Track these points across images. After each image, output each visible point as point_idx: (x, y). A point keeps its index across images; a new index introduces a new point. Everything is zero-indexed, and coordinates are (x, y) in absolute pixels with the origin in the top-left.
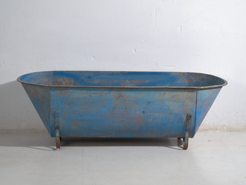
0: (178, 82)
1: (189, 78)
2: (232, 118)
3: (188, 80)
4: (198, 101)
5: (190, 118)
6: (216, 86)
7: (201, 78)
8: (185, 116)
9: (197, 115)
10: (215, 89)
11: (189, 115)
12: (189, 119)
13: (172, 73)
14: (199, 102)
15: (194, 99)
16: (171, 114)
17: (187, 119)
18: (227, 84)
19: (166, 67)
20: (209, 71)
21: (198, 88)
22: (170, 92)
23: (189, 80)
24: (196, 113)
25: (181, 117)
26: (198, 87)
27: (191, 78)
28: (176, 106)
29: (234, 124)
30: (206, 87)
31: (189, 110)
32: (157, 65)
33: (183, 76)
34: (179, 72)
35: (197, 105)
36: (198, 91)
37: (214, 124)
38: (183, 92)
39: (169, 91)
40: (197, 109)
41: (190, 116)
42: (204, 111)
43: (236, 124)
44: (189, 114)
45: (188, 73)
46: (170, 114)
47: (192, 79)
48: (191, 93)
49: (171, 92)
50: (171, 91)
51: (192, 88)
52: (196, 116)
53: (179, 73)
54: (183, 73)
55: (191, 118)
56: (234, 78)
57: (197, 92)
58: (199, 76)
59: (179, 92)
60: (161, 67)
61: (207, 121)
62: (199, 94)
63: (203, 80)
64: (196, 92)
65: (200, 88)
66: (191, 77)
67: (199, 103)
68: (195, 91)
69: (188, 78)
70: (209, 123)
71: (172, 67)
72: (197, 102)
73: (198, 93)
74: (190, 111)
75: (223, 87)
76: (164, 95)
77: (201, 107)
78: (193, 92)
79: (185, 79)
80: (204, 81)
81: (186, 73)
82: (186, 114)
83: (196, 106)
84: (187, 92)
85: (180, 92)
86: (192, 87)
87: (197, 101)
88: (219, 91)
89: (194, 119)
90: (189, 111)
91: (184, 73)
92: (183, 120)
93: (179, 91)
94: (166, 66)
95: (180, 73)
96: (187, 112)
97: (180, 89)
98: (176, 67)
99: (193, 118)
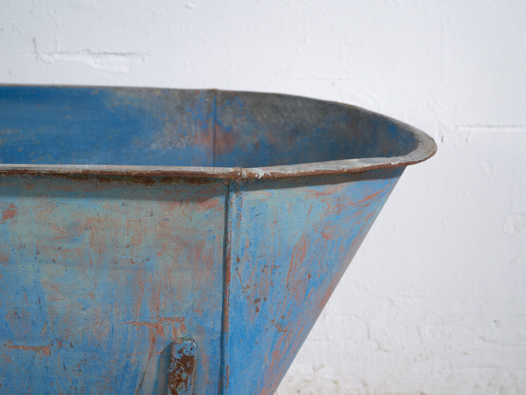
0: (154, 146)
1: (215, 122)
2: (465, 354)
3: (211, 132)
4: (238, 260)
5: (184, 375)
6: (357, 164)
7: (283, 121)
8: (155, 359)
9: (234, 355)
10: (353, 185)
11: (180, 352)
12: (180, 381)
13: (120, 93)
14: (242, 266)
15: (207, 247)
16: (60, 343)
17: (168, 381)
18: (432, 151)
19: (91, 60)
20: (333, 84)
21: (234, 174)
22: (50, 200)
23: (219, 133)
24: (222, 339)
25: (127, 367)
26: (231, 170)
27: (226, 125)
28: (92, 295)
29: (477, 386)
30: (291, 170)
31: (178, 320)
32: (36, 48)
33: (180, 109)
34: (157, 89)
35: (232, 287)
36: (233, 196)
37: (365, 385)
38: (133, 204)
39: (40, 195)
40: (231, 313)
41: (187, 362)
42: (280, 328)
43: (489, 384)
44: (176, 348)
45: (213, 93)
46: (56, 345)
47: (235, 128)
48: (191, 204)
49: (57, 200)
50: (53, 196)
51: (193, 174)
52: (222, 362)
53: (158, 93)
54: (182, 92)
55: (189, 370)
56: (478, 125)
57: (227, 206)
58: (275, 108)
59: (105, 203)
60: (57, 56)
61: (322, 366)
62: (239, 217)
63: (298, 131)
64: (221, 200)
65: (245, 172)
66: (227, 118)
67: (240, 274)
68: (215, 193)
69: (211, 124)
70: (336, 382)
71: (120, 59)
72: (232, 270)
73: (234, 209)
74: (183, 327)
75: (408, 167)
76: (8, 221)
77: (257, 301)
78: (200, 200)
79: (193, 127)
80: (299, 139)
81: (197, 92)
82: (162, 348)
83: (225, 292)
84: (160, 199)
85: (116, 203)
86: (193, 169)
87: (233, 261)
88: (380, 198)
89: (216, 379)
90: (177, 324)
91: (187, 97)
92: (141, 386)
93: (112, 197)
94: (90, 52)
95: (167, 93)
96: (168, 333)
97: (113, 183)
98: (143, 60)
99: (205, 372)
